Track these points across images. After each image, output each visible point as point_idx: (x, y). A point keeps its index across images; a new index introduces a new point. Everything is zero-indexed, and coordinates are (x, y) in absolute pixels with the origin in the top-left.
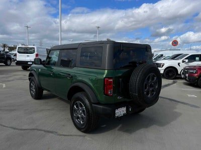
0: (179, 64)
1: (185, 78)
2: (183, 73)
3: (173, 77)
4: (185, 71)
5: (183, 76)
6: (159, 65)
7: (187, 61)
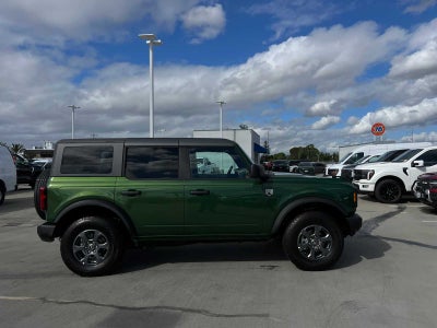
0: (405, 170)
1: (424, 200)
2: (418, 189)
3: (397, 198)
4: (422, 183)
5: (418, 195)
6: (361, 175)
7: (421, 163)
